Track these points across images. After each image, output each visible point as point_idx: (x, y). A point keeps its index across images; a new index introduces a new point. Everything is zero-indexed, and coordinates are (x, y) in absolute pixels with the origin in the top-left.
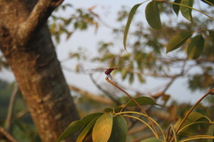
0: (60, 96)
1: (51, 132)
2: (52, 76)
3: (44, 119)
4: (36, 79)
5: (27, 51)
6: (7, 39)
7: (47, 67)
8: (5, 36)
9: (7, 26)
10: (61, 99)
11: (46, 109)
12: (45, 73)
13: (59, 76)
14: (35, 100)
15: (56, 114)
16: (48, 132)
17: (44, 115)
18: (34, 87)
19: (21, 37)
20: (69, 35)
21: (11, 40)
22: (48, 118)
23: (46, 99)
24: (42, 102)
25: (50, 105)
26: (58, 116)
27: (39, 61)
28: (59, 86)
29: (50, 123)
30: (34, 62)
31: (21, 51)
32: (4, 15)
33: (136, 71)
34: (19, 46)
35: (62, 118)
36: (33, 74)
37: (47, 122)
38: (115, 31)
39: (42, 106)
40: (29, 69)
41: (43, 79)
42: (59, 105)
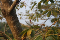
0: (18, 26)
1: (16, 35)
2: (16, 21)
3: (14, 32)
4: (12, 22)
5: (10, 15)
6: (5, 12)
7: (15, 19)
8: (4, 12)
9: (5, 9)
10: (18, 27)
11: (15, 29)
12: (14, 20)
13: (18, 21)
14: (12, 27)
15: (17, 30)
16: (15, 35)
17: (14, 31)
18: (12, 24)
19: (9, 12)
20: (18, 9)
21: (6, 13)
22: (15, 31)
23: (15, 27)
24: (14, 28)
25: (16, 28)
26: (18, 31)
27: (13, 18)
28: (18, 24)
29: (16, 33)
30: (12, 18)
31: (8, 15)
32: (4, 7)
33: (36, 18)
34: (8, 14)
35: (19, 31)
36: (11, 21)
37: (15, 32)
38: (30, 7)
39: (14, 29)
40: (10, 19)
41: (14, 22)
42: (18, 28)
